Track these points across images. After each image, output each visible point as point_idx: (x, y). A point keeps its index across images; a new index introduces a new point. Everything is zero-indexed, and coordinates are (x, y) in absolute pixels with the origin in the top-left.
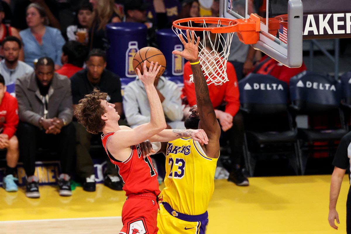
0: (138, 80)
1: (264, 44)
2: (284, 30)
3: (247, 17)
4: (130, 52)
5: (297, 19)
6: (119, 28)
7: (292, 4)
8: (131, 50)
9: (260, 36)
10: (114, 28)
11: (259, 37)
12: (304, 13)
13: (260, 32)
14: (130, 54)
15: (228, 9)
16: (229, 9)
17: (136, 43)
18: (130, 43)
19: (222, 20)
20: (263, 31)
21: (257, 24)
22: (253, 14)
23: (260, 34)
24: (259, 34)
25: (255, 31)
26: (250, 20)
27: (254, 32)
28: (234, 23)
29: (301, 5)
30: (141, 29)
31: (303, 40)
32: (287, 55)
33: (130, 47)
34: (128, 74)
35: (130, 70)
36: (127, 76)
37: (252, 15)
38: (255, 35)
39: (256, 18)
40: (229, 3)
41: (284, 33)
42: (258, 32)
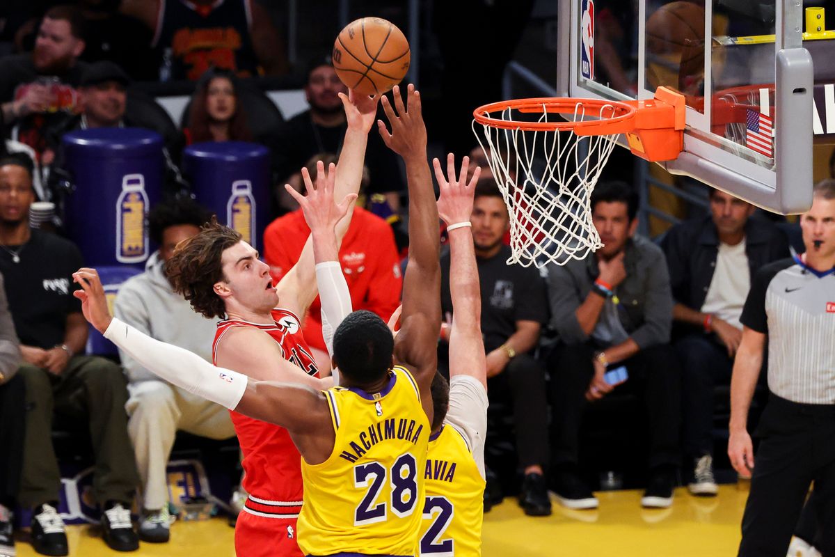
0: (151, 268)
1: (700, 160)
2: (761, 124)
3: (644, 94)
4: (126, 199)
5: (799, 96)
6: (96, 142)
7: (787, 59)
8: (128, 195)
9: (685, 141)
10: (82, 142)
11: (683, 143)
12: (816, 81)
13: (685, 131)
14: (126, 205)
15: (582, 78)
16: (586, 78)
17: (140, 177)
18: (126, 178)
19: (587, 105)
20: (696, 129)
21: (678, 111)
22: (662, 88)
23: (686, 136)
24: (682, 135)
25: (674, 128)
26: (656, 101)
27: (671, 132)
28: (620, 110)
29: (808, 61)
30: (148, 145)
31: (814, 147)
32: (774, 184)
33: (127, 188)
34: (122, 254)
35: (126, 247)
36: (120, 259)
37: (661, 90)
38: (674, 138)
39: (675, 97)
40: (585, 63)
41: (761, 130)
42: (680, 131)
